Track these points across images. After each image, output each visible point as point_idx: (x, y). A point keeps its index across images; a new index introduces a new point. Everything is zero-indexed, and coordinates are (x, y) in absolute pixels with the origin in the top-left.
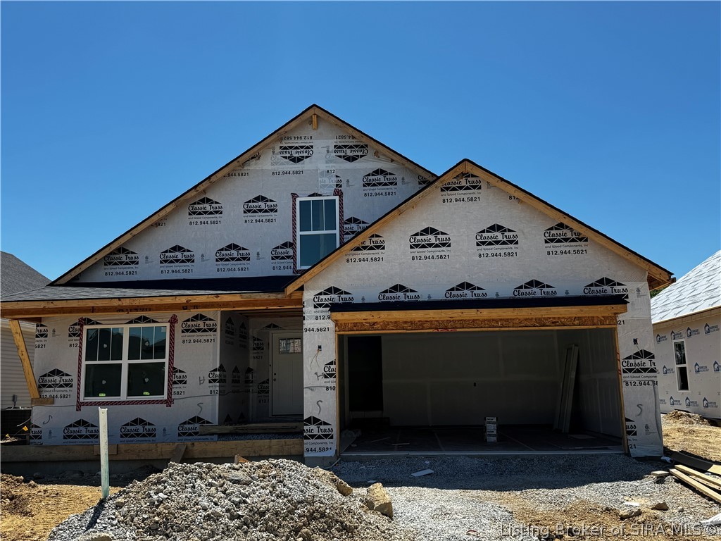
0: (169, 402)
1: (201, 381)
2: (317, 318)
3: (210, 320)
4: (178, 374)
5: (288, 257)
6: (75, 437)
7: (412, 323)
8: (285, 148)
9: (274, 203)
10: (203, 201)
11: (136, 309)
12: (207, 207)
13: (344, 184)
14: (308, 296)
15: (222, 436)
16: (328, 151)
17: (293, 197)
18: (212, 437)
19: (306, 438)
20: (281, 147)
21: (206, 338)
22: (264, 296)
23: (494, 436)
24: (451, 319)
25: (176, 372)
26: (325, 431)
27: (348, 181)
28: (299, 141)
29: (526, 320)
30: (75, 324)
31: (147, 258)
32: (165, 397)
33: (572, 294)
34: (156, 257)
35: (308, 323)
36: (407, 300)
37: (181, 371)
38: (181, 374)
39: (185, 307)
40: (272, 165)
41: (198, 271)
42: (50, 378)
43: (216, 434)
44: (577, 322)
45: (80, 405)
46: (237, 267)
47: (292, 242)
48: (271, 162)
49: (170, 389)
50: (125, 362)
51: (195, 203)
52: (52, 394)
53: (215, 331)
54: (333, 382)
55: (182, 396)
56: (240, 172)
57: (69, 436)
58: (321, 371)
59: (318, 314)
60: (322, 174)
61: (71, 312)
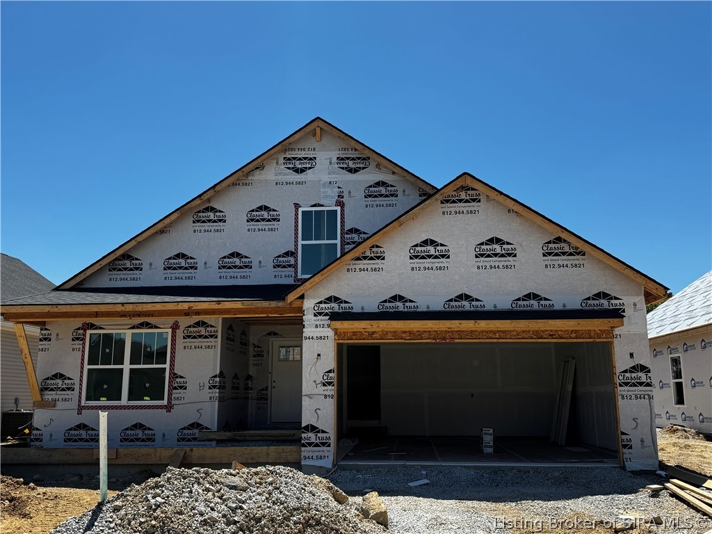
0: (169, 408)
1: (201, 387)
2: (316, 326)
3: (212, 326)
4: (178, 380)
5: (290, 266)
6: (75, 441)
7: (410, 333)
8: (289, 159)
9: (277, 212)
10: (207, 209)
11: (139, 314)
12: (211, 215)
13: (346, 195)
14: (308, 304)
15: (220, 442)
16: (331, 163)
17: (295, 207)
18: (211, 443)
19: (304, 445)
20: (285, 158)
21: (207, 344)
22: (265, 304)
23: (490, 447)
24: (450, 330)
25: (177, 377)
26: (323, 439)
27: (350, 192)
28: (303, 152)
29: (523, 332)
30: (79, 329)
31: (151, 264)
32: (165, 402)
33: (569, 307)
34: (159, 264)
35: (308, 332)
36: (406, 310)
37: (181, 377)
38: (182, 380)
39: (187, 313)
40: (276, 175)
41: (201, 278)
42: (53, 382)
43: (214, 440)
44: (573, 335)
45: (80, 409)
46: (239, 275)
47: (293, 251)
48: (274, 173)
49: (170, 394)
50: (127, 367)
51: (199, 212)
52: (54, 397)
53: (216, 337)
54: (331, 390)
55: (182, 402)
56: (244, 182)
57: (70, 440)
58: (319, 380)
59: (318, 323)
60: (324, 185)
61: (74, 317)
